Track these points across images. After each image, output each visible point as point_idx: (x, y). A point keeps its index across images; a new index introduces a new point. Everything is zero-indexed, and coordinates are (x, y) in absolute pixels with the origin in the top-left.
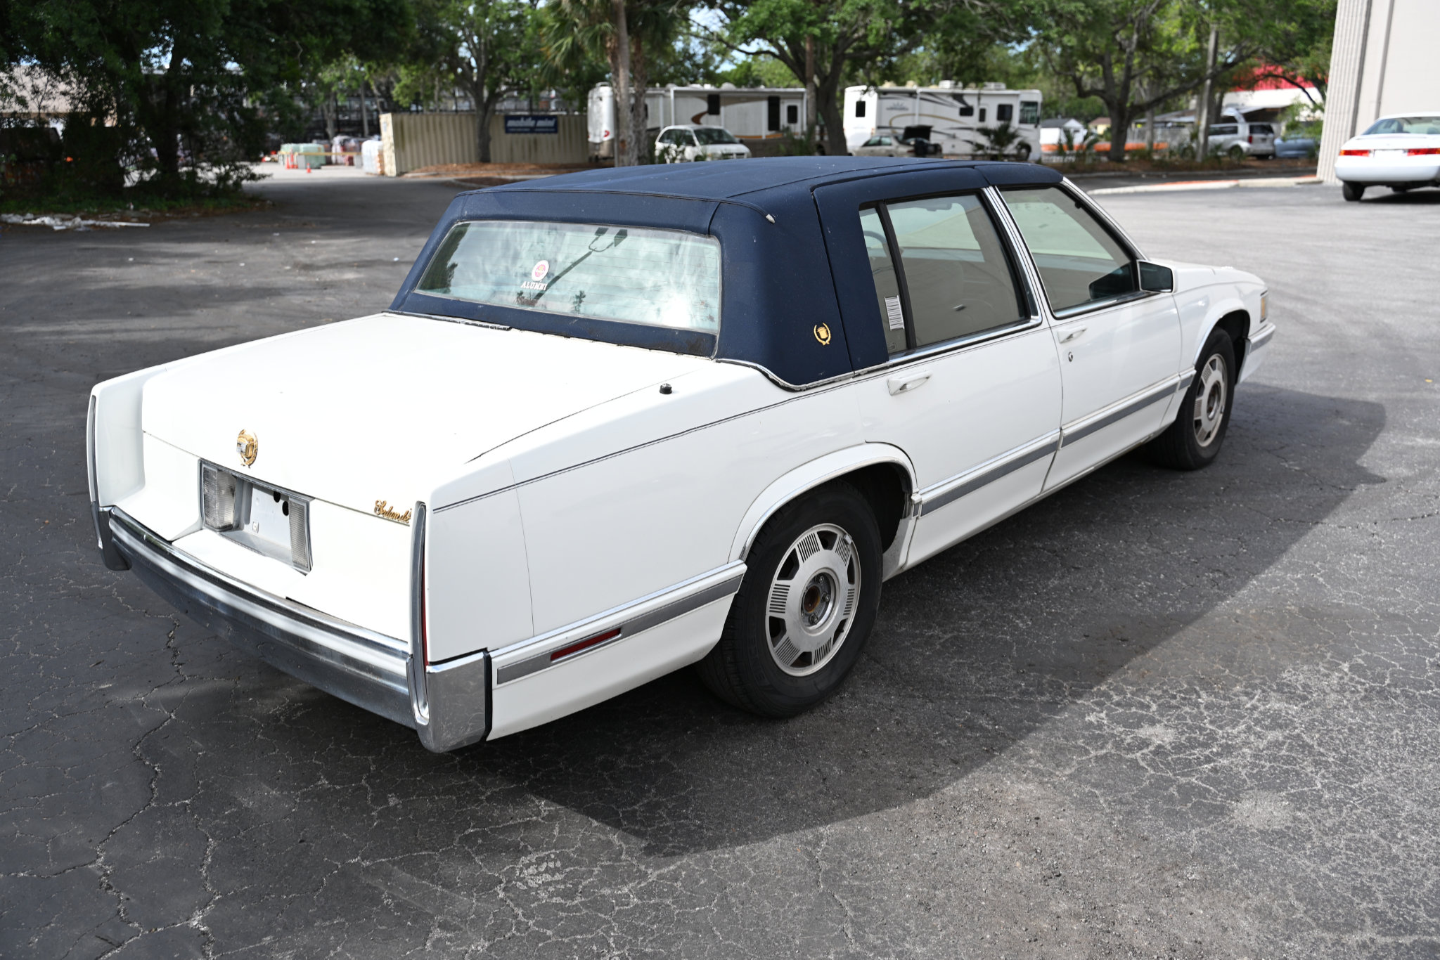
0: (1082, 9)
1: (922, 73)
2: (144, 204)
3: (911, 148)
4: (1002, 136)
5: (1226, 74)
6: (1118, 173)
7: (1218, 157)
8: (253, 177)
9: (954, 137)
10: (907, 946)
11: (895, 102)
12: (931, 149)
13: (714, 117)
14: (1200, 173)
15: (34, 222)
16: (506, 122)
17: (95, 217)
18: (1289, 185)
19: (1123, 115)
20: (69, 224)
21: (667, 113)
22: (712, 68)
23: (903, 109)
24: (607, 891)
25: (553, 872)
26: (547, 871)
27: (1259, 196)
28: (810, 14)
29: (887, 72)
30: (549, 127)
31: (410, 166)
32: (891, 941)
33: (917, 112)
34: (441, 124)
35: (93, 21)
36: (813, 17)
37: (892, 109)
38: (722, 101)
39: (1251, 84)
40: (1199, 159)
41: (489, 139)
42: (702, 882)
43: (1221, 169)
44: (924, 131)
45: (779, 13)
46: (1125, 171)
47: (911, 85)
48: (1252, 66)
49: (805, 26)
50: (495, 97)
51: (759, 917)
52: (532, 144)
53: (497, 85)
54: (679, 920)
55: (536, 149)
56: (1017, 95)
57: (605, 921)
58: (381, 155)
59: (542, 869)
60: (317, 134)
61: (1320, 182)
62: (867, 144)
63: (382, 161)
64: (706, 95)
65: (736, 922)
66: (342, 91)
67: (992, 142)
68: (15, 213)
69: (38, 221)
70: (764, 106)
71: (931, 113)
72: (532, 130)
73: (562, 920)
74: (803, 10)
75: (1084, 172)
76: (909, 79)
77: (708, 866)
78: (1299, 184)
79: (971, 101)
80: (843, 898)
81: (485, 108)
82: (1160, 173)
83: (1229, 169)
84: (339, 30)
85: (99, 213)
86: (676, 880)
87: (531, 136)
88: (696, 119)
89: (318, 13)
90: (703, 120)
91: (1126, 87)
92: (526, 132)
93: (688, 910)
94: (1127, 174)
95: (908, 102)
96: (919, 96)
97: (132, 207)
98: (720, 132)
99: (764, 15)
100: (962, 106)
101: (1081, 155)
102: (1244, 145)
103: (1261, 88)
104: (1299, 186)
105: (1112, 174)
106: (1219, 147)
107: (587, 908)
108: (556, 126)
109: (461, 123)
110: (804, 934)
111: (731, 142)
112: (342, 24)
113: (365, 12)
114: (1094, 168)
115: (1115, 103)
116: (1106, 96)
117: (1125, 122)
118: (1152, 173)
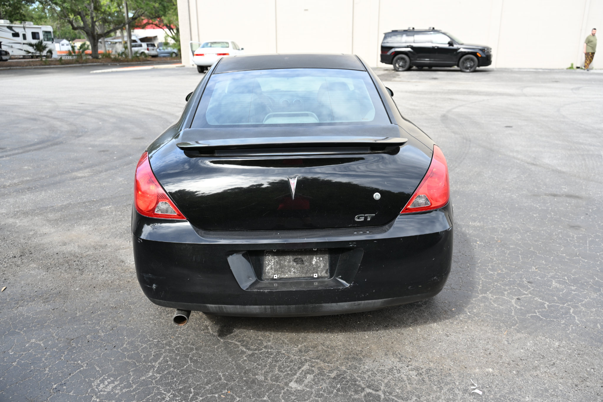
4: (40, 47)
5: (133, 22)
6: (98, 64)
7: (137, 57)
9: (13, 47)
10: (265, 344)
12: (4, 53)
14: (132, 63)
19: (94, 38)
24: (144, 378)
25: (113, 382)
26: (109, 383)
27: (166, 72)
32: (259, 345)
39: (143, 27)
40: (130, 57)
42: (178, 358)
43: (140, 61)
46: (101, 62)
48: (143, 20)
51: (210, 358)
54: (182, 373)
56: (40, 28)
57: (154, 387)
59: (106, 383)
61: (184, 66)
65: (203, 364)
67: (35, 49)
73: (135, 395)
75: (82, 63)
77: (175, 352)
78: (177, 67)
79: (17, 30)
80: (232, 340)
82: (116, 63)
86: (168, 362)
91: (93, 26)
93: (182, 369)
94: (102, 64)
100: (13, 32)
101: (80, 55)
102: (146, 52)
103: (148, 28)
104: (177, 68)
105: (95, 64)
106: (136, 53)
107: (142, 386)
110: (230, 356)
114: (86, 61)
115: (90, 32)
116: (85, 29)
117: (96, 41)
118: (112, 63)
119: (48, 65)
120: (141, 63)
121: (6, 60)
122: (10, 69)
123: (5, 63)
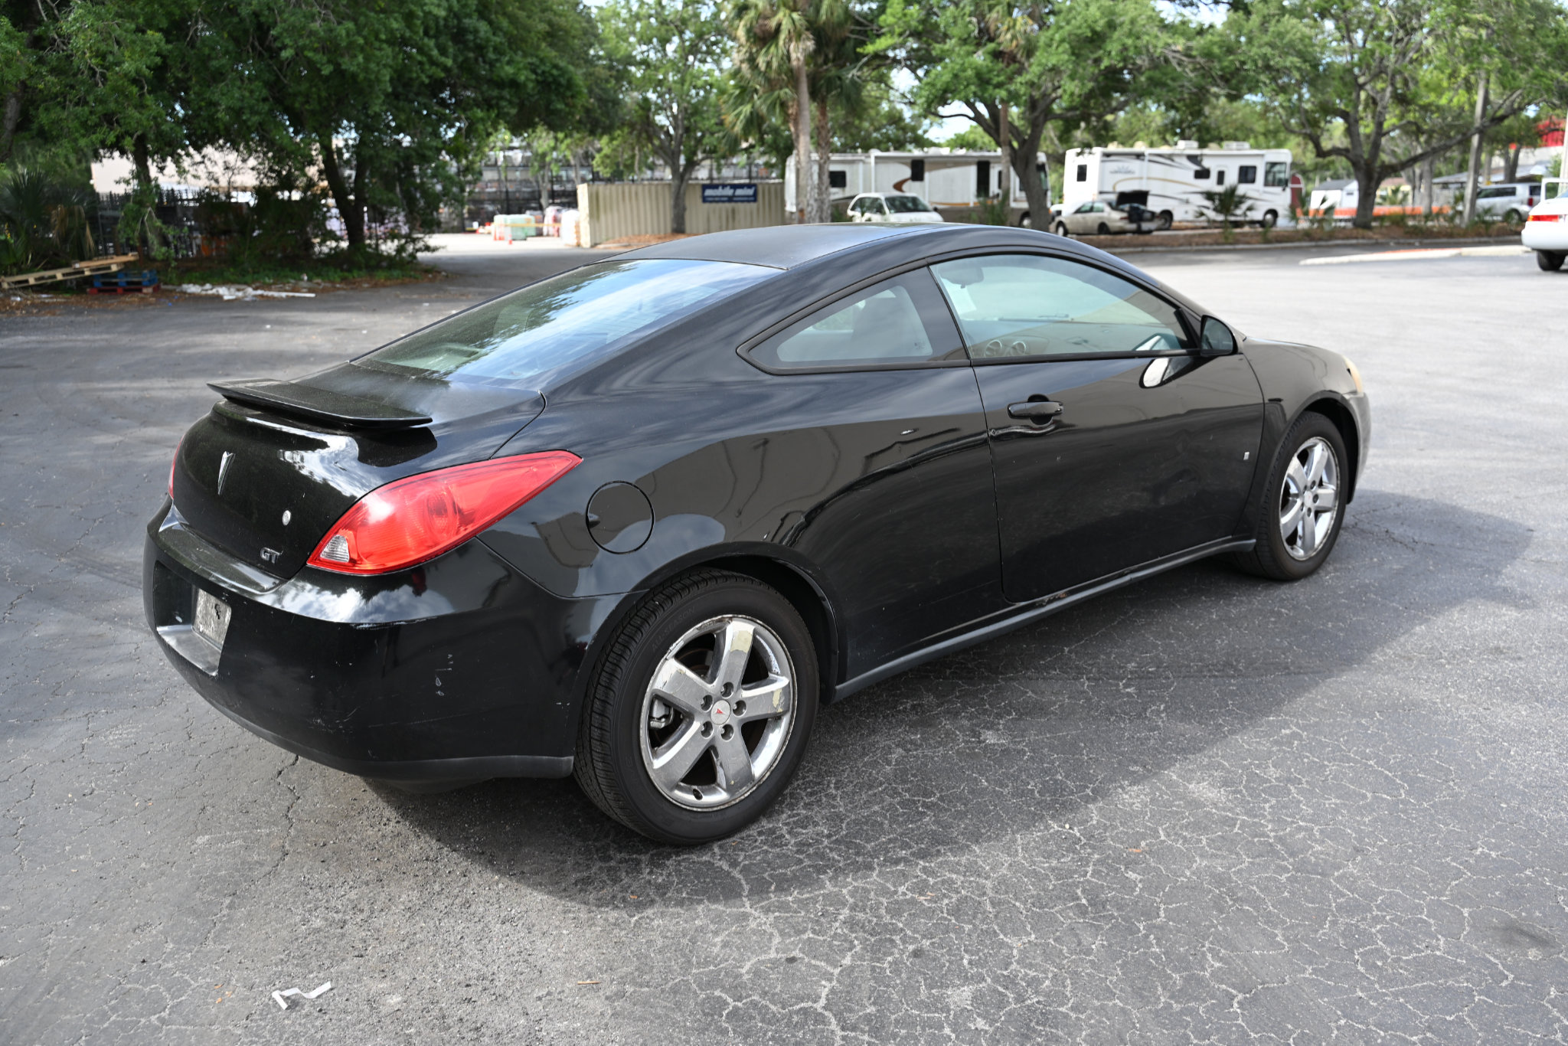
0: (1298, 65)
1: (1153, 134)
2: (319, 275)
3: (1125, 215)
5: (1498, 127)
6: (1361, 241)
7: (1487, 223)
8: (427, 248)
9: (1187, 202)
11: (1120, 165)
12: (1148, 215)
13: (917, 184)
14: (1462, 240)
15: (210, 292)
16: (703, 191)
17: (268, 287)
18: (1515, 254)
19: (1373, 175)
20: (240, 294)
21: (867, 180)
22: (920, 132)
23: (1129, 172)
28: (998, 76)
29: (1103, 132)
30: (748, 196)
31: (604, 237)
33: (1145, 176)
34: (636, 194)
35: (265, 100)
36: (1002, 78)
37: (1116, 172)
38: (926, 167)
40: (1462, 224)
41: (684, 209)
43: (1489, 236)
44: (1141, 196)
45: (962, 75)
46: (1370, 238)
47: (1140, 147)
49: (991, 87)
50: (691, 164)
52: (730, 215)
53: (695, 153)
55: (734, 218)
56: (1262, 156)
58: (577, 226)
60: (533, 205)
62: (1078, 211)
63: (578, 232)
64: (909, 161)
66: (557, 161)
68: (195, 283)
69: (214, 291)
70: (972, 171)
71: (1162, 177)
72: (730, 199)
74: (990, 71)
75: (1320, 239)
76: (1138, 140)
79: (1207, 163)
81: (682, 177)
82: (1412, 241)
83: (1498, 235)
84: (504, 103)
85: (274, 284)
87: (729, 206)
88: (898, 186)
89: (485, 87)
90: (905, 187)
91: (1376, 147)
92: (723, 202)
94: (1373, 241)
95: (1135, 165)
96: (1147, 158)
97: (306, 278)
98: (914, 200)
99: (947, 77)
100: (1197, 168)
102: (1523, 208)
105: (1354, 241)
106: (1489, 211)
108: (755, 195)
109: (657, 192)
111: (925, 210)
112: (508, 97)
113: (531, 85)
114: (1332, 235)
115: (1362, 162)
116: (1350, 155)
117: (1373, 184)
118: (1402, 241)
119: (1231, 244)
120: (1491, 240)
121: (1149, 232)
122: (1142, 252)
123: (1147, 238)
